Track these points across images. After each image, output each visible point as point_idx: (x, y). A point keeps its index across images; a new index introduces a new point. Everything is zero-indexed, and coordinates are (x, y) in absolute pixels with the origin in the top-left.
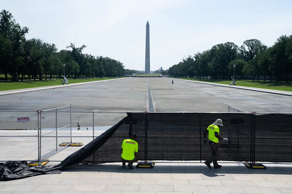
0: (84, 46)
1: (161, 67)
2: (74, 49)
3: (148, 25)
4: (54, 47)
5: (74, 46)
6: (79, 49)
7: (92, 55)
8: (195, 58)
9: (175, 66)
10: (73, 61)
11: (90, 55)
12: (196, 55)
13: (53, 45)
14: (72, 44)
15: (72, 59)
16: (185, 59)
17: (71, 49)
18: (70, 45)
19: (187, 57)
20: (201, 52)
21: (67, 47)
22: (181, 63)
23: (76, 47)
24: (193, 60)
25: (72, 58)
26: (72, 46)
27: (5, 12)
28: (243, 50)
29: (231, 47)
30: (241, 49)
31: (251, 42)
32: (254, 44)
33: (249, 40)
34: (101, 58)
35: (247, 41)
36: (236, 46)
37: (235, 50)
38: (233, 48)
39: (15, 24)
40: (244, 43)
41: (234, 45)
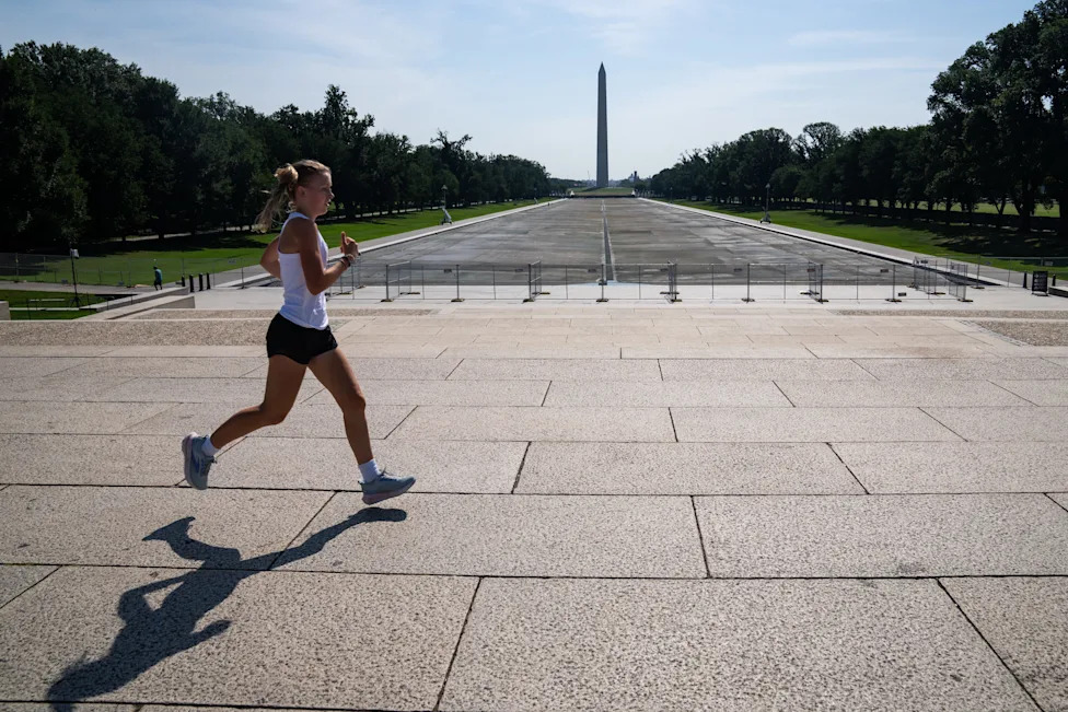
0: (466, 138)
1: (636, 173)
2: (446, 144)
3: (602, 73)
4: (406, 142)
5: (446, 139)
6: (456, 144)
7: (481, 154)
8: (708, 156)
9: (665, 170)
10: (446, 171)
11: (477, 153)
12: (709, 151)
13: (405, 138)
14: (441, 134)
15: (445, 168)
16: (688, 159)
17: (439, 145)
18: (439, 137)
19: (692, 154)
20: (721, 145)
21: (432, 141)
22: (678, 165)
23: (449, 141)
24: (703, 160)
25: (446, 165)
26: (442, 137)
27: (334, 89)
28: (801, 144)
29: (778, 138)
30: (798, 142)
31: (818, 129)
32: (824, 132)
33: (816, 125)
34: (499, 157)
35: (811, 126)
36: (788, 137)
37: (786, 145)
38: (781, 140)
39: (349, 109)
40: (805, 130)
41: (783, 134)
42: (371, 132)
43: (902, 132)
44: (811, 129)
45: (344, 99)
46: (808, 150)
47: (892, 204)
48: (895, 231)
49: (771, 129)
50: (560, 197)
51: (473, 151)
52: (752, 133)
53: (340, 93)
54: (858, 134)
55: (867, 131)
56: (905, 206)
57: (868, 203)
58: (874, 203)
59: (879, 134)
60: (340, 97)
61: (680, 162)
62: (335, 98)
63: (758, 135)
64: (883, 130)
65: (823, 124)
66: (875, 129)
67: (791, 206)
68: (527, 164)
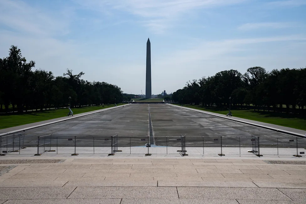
0: (81, 73)
1: (165, 91)
2: (71, 76)
3: (149, 44)
4: (51, 75)
5: (71, 74)
6: (76, 76)
7: (89, 81)
8: (200, 83)
9: (180, 90)
10: (71, 90)
11: (87, 81)
12: (201, 81)
13: (50, 73)
14: (69, 71)
15: (71, 88)
16: (190, 84)
17: (68, 76)
18: (68, 73)
19: (192, 82)
20: (206, 78)
21: (64, 75)
22: (185, 88)
23: (73, 74)
24: (198, 85)
26: (69, 73)
27: (14, 48)
28: (246, 77)
29: (235, 75)
30: (244, 76)
31: (255, 70)
32: (258, 72)
33: (254, 68)
34: (98, 83)
35: (251, 69)
36: (240, 74)
37: (238, 78)
38: (236, 76)
39: (22, 58)
40: (248, 70)
41: (237, 72)
42: (33, 70)
43: (298, 71)
44: (251, 70)
45: (19, 52)
46: (250, 80)
47: (294, 106)
48: (296, 121)
49: (231, 70)
50: (128, 103)
51: (85, 80)
52: (222, 72)
53: (17, 49)
54: (275, 72)
55: (279, 71)
56: (301, 108)
57: (281, 106)
58: (284, 106)
59: (286, 73)
60: (17, 52)
61: (187, 86)
62: (14, 52)
63: (225, 73)
64: (288, 70)
65: (257, 68)
66: (284, 70)
67: (242, 108)
68: (111, 87)
